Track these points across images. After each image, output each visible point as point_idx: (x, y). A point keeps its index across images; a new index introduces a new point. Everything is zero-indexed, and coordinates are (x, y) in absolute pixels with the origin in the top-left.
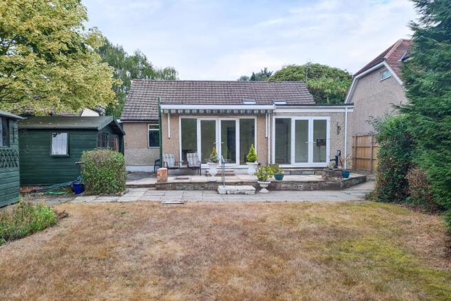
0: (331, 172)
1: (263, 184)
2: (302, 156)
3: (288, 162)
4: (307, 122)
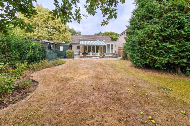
0: (114, 54)
1: (101, 57)
2: (109, 51)
3: (106, 52)
4: (109, 44)
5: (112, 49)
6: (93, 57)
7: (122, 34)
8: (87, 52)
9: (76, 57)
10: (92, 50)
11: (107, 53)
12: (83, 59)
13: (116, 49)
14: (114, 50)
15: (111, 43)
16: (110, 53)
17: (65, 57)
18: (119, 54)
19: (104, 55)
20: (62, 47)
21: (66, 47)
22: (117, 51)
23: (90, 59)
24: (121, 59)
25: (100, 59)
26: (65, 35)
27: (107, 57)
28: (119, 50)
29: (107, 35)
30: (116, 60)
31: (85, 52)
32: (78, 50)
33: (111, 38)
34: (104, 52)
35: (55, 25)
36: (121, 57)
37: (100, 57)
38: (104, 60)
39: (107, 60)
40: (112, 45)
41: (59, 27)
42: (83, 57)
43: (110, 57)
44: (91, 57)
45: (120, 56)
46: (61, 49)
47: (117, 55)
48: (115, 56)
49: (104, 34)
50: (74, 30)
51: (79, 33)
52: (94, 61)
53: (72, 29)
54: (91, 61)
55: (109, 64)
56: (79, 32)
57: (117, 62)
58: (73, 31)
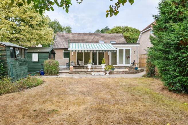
0: (131, 68)
2: (121, 62)
3: (116, 64)
4: (123, 50)
5: (128, 57)
6: (93, 73)
7: (146, 30)
8: (82, 63)
9: (63, 73)
10: (91, 60)
11: (118, 65)
12: (76, 76)
13: (135, 58)
14: (131, 61)
15: (125, 47)
16: (124, 65)
17: (42, 74)
18: (140, 67)
19: (113, 69)
20: (37, 54)
21: (43, 55)
22: (137, 61)
23: (88, 76)
24: (143, 76)
25: (105, 77)
26: (42, 33)
27: (118, 73)
28: (140, 59)
29: (118, 33)
30: (136, 78)
31: (78, 63)
32: (67, 60)
33: (125, 37)
34: (113, 64)
35: (24, 13)
36: (144, 73)
37: (106, 73)
38: (113, 78)
39: (118, 79)
40: (128, 51)
41: (31, 18)
42: (76, 73)
43: (124, 73)
44: (89, 73)
45: (143, 71)
46: (35, 57)
47: (136, 68)
48: (134, 70)
49: (112, 30)
50: (58, 24)
51: (68, 30)
52: (94, 80)
53: (55, 22)
54: (90, 80)
55: (121, 85)
56: (67, 28)
57: (136, 82)
58: (56, 25)
